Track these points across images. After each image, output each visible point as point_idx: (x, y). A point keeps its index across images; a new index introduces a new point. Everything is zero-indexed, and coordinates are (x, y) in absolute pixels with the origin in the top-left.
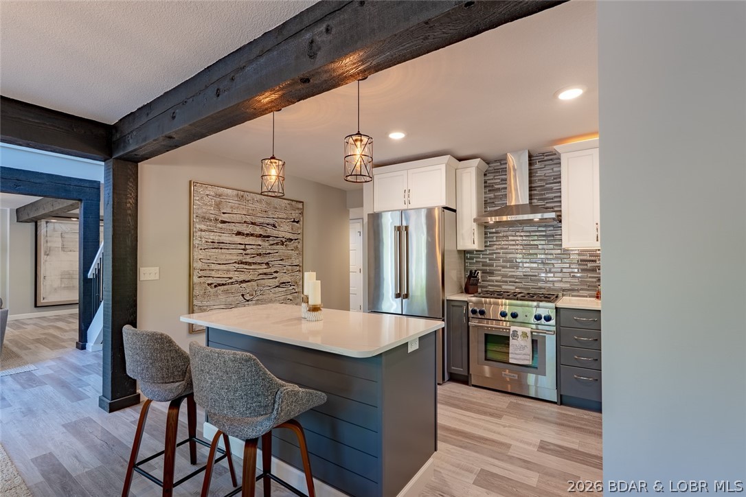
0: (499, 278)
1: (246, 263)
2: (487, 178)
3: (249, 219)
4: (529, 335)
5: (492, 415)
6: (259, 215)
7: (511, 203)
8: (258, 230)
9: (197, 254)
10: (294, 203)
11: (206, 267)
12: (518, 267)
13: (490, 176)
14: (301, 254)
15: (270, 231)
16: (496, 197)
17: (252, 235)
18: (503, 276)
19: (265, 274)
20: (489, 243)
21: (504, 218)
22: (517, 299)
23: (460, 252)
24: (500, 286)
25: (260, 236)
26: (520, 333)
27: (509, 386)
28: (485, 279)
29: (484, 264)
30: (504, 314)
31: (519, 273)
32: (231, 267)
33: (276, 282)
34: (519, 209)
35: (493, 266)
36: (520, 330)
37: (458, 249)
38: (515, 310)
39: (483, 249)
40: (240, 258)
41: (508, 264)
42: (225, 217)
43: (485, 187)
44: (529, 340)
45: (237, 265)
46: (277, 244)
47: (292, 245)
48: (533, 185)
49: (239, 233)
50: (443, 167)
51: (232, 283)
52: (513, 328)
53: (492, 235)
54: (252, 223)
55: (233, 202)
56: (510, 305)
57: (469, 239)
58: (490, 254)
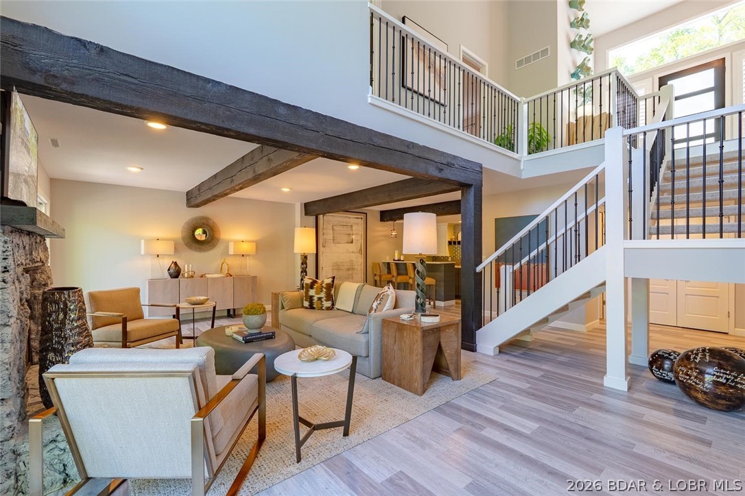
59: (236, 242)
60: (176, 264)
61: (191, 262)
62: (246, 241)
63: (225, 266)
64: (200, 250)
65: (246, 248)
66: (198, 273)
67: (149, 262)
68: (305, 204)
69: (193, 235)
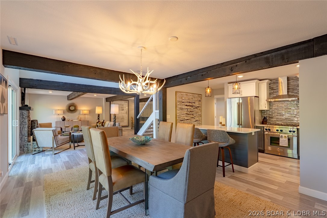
0: (275, 119)
1: (188, 114)
2: (270, 85)
3: (188, 101)
4: (287, 137)
5: (273, 159)
6: (191, 100)
7: (280, 94)
8: (191, 104)
9: (178, 112)
10: (199, 95)
11: (179, 115)
12: (283, 116)
13: (272, 85)
14: (201, 111)
15: (193, 104)
16: (274, 92)
17: (189, 106)
18: (277, 119)
19: (192, 117)
20: (271, 108)
21: (277, 100)
22: (283, 126)
23: (260, 110)
24: (276, 122)
25: (191, 106)
26: (283, 136)
27: (279, 153)
28: (269, 120)
29: (269, 115)
30: (277, 130)
31: (284, 117)
32: (185, 115)
33: (195, 120)
34: (283, 96)
35: (273, 115)
36: (283, 135)
37: (260, 109)
38: (282, 129)
39: (269, 109)
40: (187, 113)
41: (279, 115)
42: (183, 101)
43: (270, 88)
44: (287, 138)
45: (186, 115)
46: (195, 108)
47: (199, 108)
48: (289, 88)
49: (186, 105)
50: (255, 83)
51: (185, 120)
52: (281, 135)
53: (272, 105)
54: (189, 102)
55: (185, 96)
56: (279, 127)
57: (264, 106)
58: (271, 111)
59: (83, 110)
60: (64, 117)
61: (68, 116)
62: (86, 110)
63: (79, 118)
64: (72, 113)
65: (86, 112)
66: (71, 119)
67: (56, 116)
68: (106, 98)
69: (69, 108)
